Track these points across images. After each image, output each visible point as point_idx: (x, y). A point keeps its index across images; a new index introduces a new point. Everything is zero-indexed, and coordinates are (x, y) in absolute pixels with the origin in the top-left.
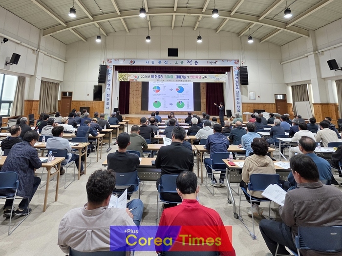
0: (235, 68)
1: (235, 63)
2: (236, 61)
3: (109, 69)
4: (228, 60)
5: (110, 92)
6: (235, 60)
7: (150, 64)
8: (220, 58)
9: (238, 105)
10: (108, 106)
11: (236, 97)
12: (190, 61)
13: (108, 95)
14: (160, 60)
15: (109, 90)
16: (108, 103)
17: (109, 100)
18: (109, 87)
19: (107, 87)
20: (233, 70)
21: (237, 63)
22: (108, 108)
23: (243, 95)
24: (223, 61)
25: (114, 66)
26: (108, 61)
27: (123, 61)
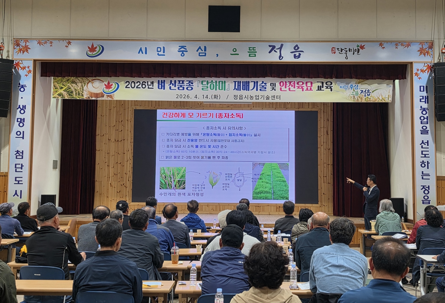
0: (421, 66)
1: (422, 52)
2: (426, 46)
3: (21, 72)
4: (397, 43)
5: (24, 145)
6: (421, 43)
7: (152, 57)
8: (373, 37)
9: (426, 183)
10: (18, 188)
11: (419, 159)
12: (278, 46)
13: (19, 154)
14: (183, 44)
15: (23, 138)
16: (18, 179)
17: (22, 168)
18: (21, 129)
19: (16, 127)
20: (414, 75)
21: (428, 53)
22: (19, 194)
23: (440, 151)
24: (381, 45)
25: (35, 61)
26: (18, 45)
27: (67, 46)
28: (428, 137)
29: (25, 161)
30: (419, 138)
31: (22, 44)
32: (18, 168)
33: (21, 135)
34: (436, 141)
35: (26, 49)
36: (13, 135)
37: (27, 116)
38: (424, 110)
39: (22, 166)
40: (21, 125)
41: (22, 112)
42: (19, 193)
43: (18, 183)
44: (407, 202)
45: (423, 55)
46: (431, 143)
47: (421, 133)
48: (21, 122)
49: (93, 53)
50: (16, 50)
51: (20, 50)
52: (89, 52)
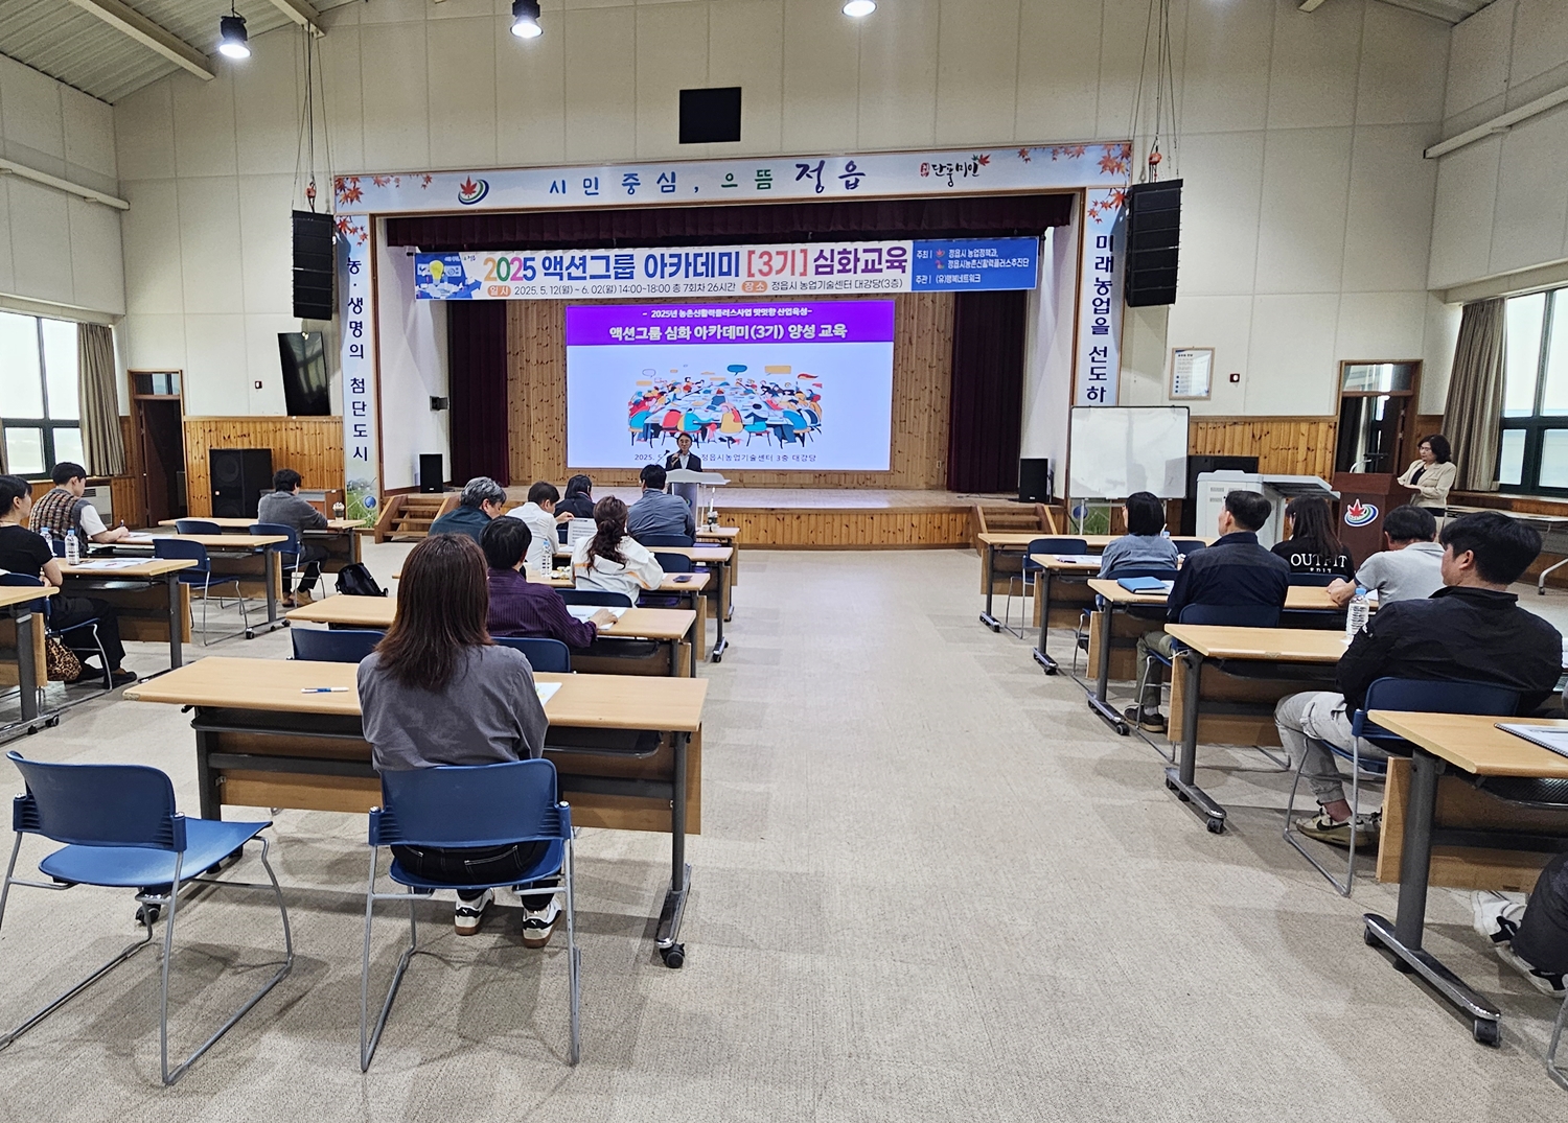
0: (1104, 196)
1: (1107, 165)
2: (1116, 152)
3: (348, 236)
4: (1055, 149)
5: (364, 369)
6: (1108, 145)
7: (574, 198)
8: (1007, 138)
10: (361, 443)
11: (1084, 384)
12: (813, 164)
13: (358, 385)
14: (630, 170)
15: (362, 356)
16: (358, 428)
17: (363, 410)
18: (358, 341)
19: (349, 338)
20: (1087, 214)
21: (1119, 166)
22: (363, 454)
23: (1130, 367)
24: (1022, 153)
25: (373, 217)
26: (342, 188)
27: (424, 186)
28: (1108, 340)
29: (369, 397)
30: (1088, 340)
31: (349, 185)
32: (359, 408)
33: (358, 352)
34: (1120, 348)
35: (355, 194)
36: (345, 352)
37: (366, 317)
38: (1103, 285)
39: (364, 406)
40: (357, 333)
41: (357, 310)
42: (362, 452)
43: (360, 435)
44: (1053, 465)
45: (1108, 172)
46: (1113, 352)
47: (1094, 333)
48: (356, 329)
49: (471, 197)
50: (340, 198)
51: (346, 197)
52: (463, 196)
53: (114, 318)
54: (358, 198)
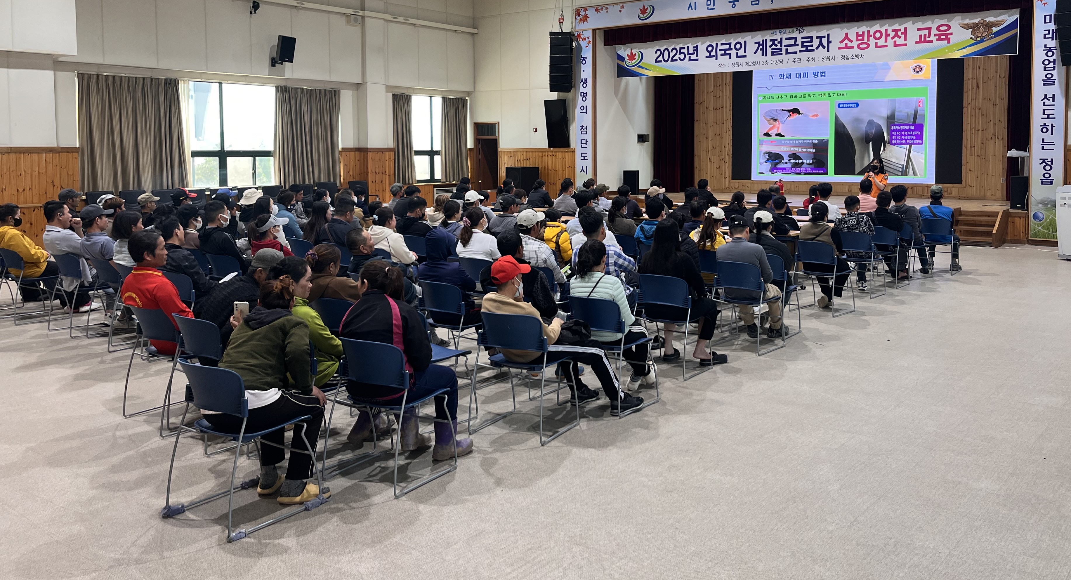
3: (581, 44)
5: (587, 120)
9: (1047, 155)
10: (585, 163)
11: (1039, 121)
13: (584, 129)
15: (586, 113)
16: (583, 155)
17: (586, 144)
22: (585, 171)
25: (594, 31)
26: (579, 15)
27: (620, 11)
28: (1055, 90)
29: (589, 137)
30: (1040, 90)
31: (582, 13)
32: (584, 143)
33: (584, 110)
34: (1066, 95)
35: (586, 18)
36: (578, 110)
37: (589, 89)
38: (1050, 49)
39: (586, 141)
40: (584, 99)
41: (585, 85)
42: (584, 169)
43: (584, 159)
46: (1059, 98)
47: (1044, 85)
48: (584, 96)
49: (645, 15)
51: (581, 20)
52: (641, 15)
53: (469, 94)
54: (587, 20)
